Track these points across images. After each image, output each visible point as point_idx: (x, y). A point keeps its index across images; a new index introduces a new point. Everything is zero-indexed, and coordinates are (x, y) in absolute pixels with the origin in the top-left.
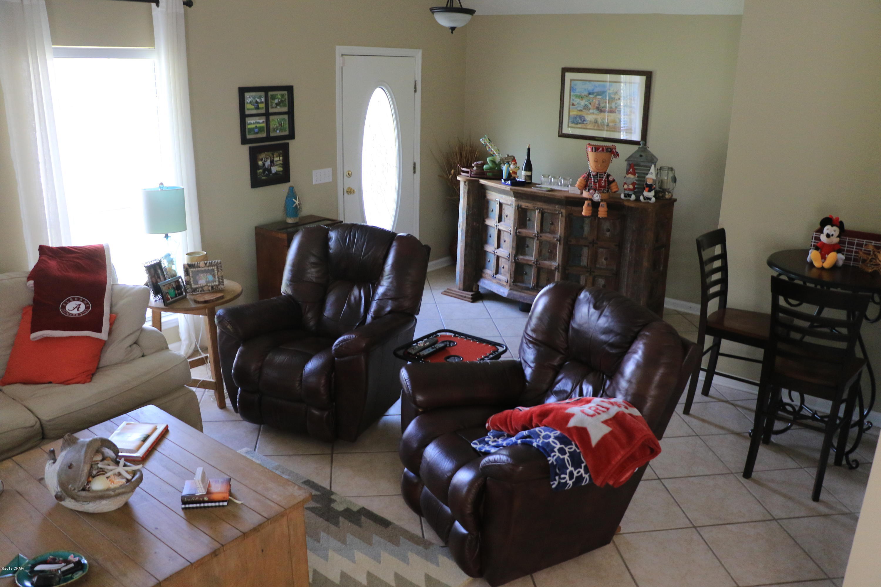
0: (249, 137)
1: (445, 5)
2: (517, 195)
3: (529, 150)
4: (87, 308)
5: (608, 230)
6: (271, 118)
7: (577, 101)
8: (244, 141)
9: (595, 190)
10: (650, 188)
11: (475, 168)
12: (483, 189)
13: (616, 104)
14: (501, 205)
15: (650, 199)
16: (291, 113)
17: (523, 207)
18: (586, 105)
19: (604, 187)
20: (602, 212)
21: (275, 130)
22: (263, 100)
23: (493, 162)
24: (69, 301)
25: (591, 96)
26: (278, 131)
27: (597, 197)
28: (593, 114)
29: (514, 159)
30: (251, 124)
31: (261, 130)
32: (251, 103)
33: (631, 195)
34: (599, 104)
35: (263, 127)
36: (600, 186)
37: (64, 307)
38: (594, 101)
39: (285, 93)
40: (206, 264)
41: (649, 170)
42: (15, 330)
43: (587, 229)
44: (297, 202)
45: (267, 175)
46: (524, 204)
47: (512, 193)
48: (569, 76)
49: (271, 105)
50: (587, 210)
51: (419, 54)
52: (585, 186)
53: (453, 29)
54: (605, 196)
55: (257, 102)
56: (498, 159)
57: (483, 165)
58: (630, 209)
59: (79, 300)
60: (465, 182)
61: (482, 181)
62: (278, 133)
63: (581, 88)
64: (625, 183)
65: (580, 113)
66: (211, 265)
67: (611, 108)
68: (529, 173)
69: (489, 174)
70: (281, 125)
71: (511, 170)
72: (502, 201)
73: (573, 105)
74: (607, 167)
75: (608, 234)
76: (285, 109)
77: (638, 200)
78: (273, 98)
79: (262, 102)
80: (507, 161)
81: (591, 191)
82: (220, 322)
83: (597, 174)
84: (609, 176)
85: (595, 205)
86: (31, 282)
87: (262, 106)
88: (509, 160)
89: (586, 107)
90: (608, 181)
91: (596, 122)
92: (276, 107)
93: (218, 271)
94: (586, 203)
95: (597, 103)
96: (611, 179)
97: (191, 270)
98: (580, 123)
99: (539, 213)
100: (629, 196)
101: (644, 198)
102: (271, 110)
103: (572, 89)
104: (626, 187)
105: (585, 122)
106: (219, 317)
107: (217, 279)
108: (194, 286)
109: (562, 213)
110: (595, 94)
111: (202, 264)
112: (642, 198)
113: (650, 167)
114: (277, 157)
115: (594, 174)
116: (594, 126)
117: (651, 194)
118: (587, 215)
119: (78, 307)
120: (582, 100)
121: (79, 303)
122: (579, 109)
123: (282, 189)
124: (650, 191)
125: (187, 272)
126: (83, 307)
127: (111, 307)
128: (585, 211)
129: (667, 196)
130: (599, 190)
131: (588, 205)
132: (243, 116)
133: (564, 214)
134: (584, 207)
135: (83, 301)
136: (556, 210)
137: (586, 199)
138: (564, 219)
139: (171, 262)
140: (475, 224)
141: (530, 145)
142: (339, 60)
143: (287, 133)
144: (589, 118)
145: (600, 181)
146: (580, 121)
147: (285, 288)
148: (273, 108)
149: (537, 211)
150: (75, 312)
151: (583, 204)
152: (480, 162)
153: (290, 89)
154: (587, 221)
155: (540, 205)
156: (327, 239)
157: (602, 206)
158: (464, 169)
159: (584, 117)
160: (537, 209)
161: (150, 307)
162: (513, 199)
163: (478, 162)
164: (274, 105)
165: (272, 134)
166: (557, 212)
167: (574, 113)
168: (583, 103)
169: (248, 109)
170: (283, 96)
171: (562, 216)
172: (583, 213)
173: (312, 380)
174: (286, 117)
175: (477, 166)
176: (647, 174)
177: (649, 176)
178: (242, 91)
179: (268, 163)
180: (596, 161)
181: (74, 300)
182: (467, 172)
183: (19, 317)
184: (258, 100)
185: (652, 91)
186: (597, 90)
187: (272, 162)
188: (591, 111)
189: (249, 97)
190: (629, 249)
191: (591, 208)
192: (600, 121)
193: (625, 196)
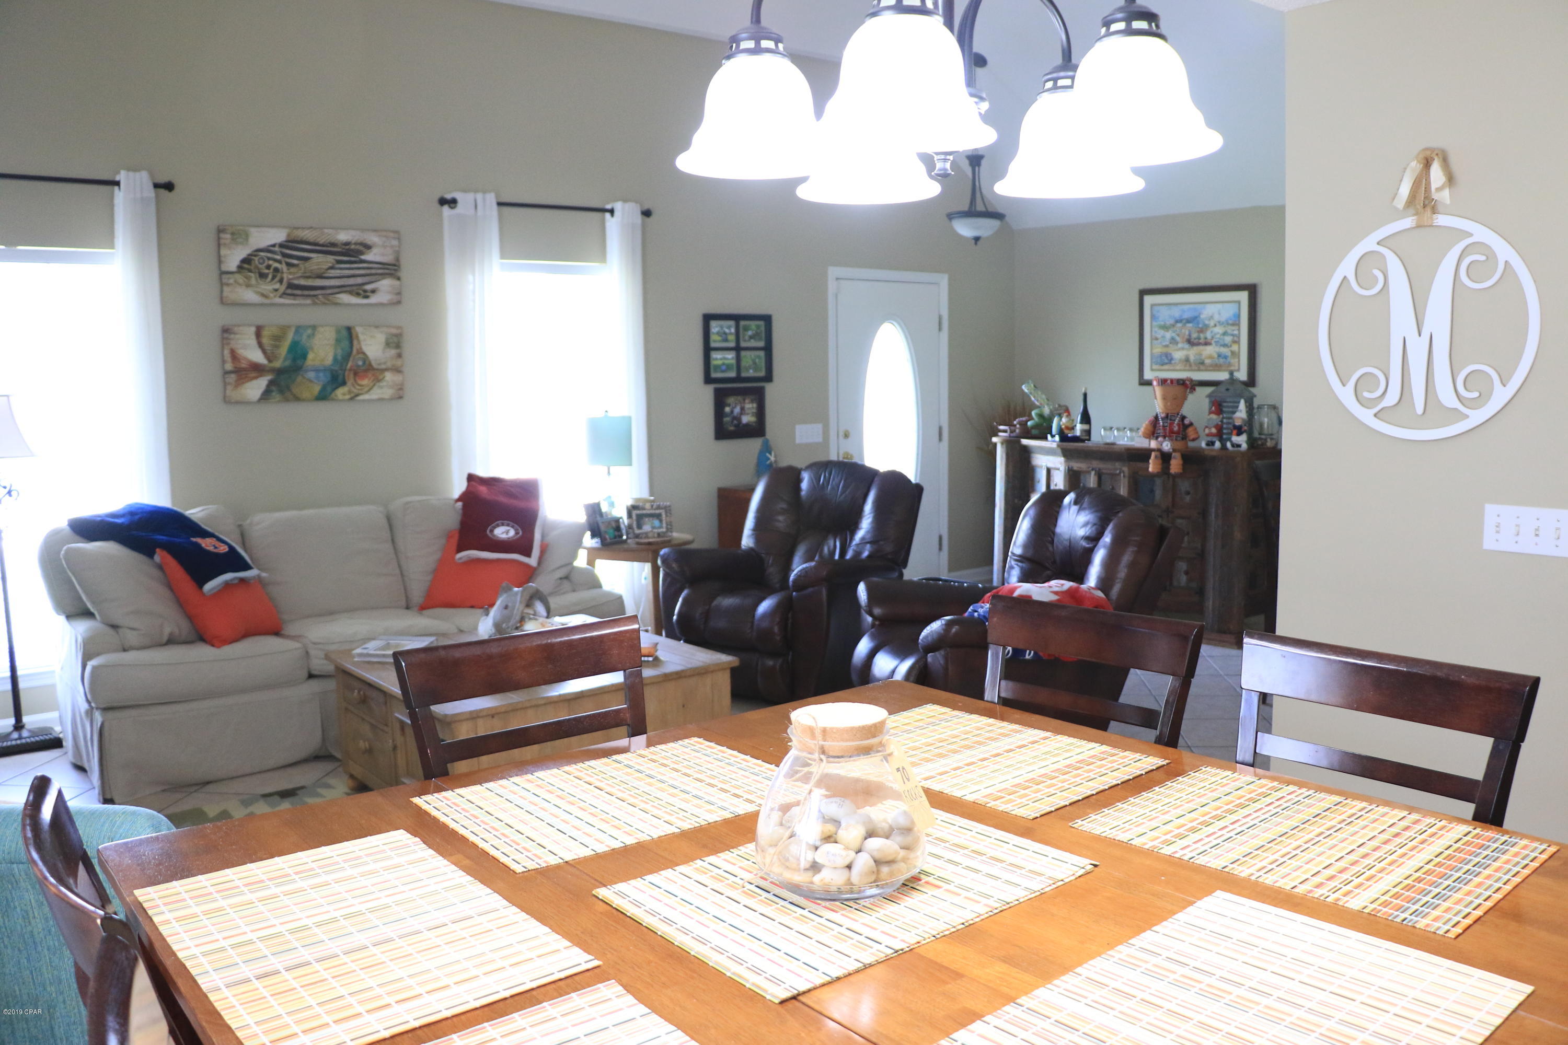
0: (714, 375)
1: (966, 208)
2: (1067, 454)
3: (1085, 395)
4: (517, 533)
5: (1188, 493)
6: (743, 353)
7: (1161, 333)
8: (708, 380)
9: (1164, 437)
10: (1239, 431)
11: (1018, 426)
12: (1026, 453)
13: (1212, 332)
14: (1049, 471)
15: (1239, 446)
16: (768, 349)
17: (1075, 468)
18: (1173, 338)
19: (1178, 433)
20: (1176, 465)
21: (747, 369)
22: (733, 330)
23: (1041, 416)
24: (498, 526)
25: (1179, 325)
26: (751, 371)
27: (1167, 445)
28: (1183, 349)
29: (1067, 411)
30: (716, 359)
31: (729, 368)
32: (718, 333)
33: (1215, 442)
34: (1190, 335)
35: (732, 365)
36: (1172, 432)
37: (492, 531)
38: (1183, 331)
39: (762, 323)
40: (652, 506)
41: (1237, 407)
42: (438, 556)
43: (1158, 493)
44: (772, 458)
45: (735, 426)
46: (1076, 465)
47: (1059, 451)
48: (1149, 300)
49: (743, 337)
50: (1154, 464)
51: (943, 280)
52: (1153, 432)
53: (977, 239)
54: (1179, 445)
55: (725, 333)
56: (1046, 411)
57: (1027, 421)
58: (1214, 458)
59: (508, 525)
60: (1002, 443)
61: (1025, 442)
62: (751, 373)
63: (1166, 315)
64: (1207, 427)
65: (1165, 350)
66: (659, 507)
67: (1206, 338)
68: (1086, 427)
69: (1034, 432)
70: (755, 363)
71: (1064, 424)
72: (1050, 465)
73: (1157, 339)
74: (1181, 405)
75: (1188, 499)
76: (761, 344)
77: (1224, 447)
78: (746, 329)
79: (731, 334)
80: (1058, 412)
81: (1160, 439)
82: (663, 562)
83: (1167, 416)
84: (1183, 418)
85: (1165, 458)
86: (460, 504)
87: (732, 338)
88: (1061, 412)
89: (1173, 341)
90: (1184, 424)
91: (1187, 360)
92: (749, 340)
93: (667, 516)
94: (1153, 454)
95: (1187, 333)
96: (1186, 422)
97: (634, 513)
98: (1166, 364)
99: (1095, 474)
100: (1213, 443)
101: (1233, 445)
102: (743, 344)
103: (1153, 317)
104: (1207, 431)
105: (1173, 362)
106: (662, 557)
107: (664, 525)
108: (637, 531)
109: (1123, 472)
110: (1184, 321)
111: (648, 506)
112: (1229, 445)
113: (1239, 402)
114: (749, 403)
115: (1163, 415)
116: (1185, 366)
117: (1242, 440)
118: (1156, 471)
119: (507, 532)
120: (1168, 331)
121: (508, 528)
122: (1164, 344)
123: (753, 446)
124: (1239, 434)
125: (630, 515)
126: (512, 533)
127: (543, 536)
128: (1153, 466)
129: (1269, 444)
130: (1170, 436)
131: (1156, 457)
132: (708, 350)
133: (1127, 474)
134: (1151, 461)
135: (513, 527)
136: (1116, 469)
137: (1153, 450)
138: (1126, 480)
139: (612, 505)
140: (1016, 501)
141: (1086, 389)
142: (832, 286)
143: (762, 374)
144: (1178, 355)
145: (1171, 424)
146: (1166, 361)
147: (747, 541)
148: (745, 341)
149: (1093, 473)
150: (504, 536)
151: (1149, 457)
152: (1024, 419)
153: (767, 319)
154: (1158, 482)
155: (1096, 464)
156: (799, 480)
157: (1175, 458)
158: (1002, 427)
159: (1170, 354)
160: (1093, 470)
161: (585, 548)
162: (1062, 459)
163: (1021, 419)
164: (747, 338)
165: (744, 375)
166: (1118, 472)
167: (1158, 350)
168: (1168, 335)
169: (715, 341)
170: (758, 327)
171: (1124, 476)
172: (1150, 469)
173: (765, 624)
174: (762, 354)
175: (1020, 423)
176: (1234, 413)
177: (1238, 415)
178: (708, 319)
179: (737, 410)
180: (1164, 398)
181: (503, 525)
182: (1005, 431)
183: (443, 541)
184: (727, 331)
185: (1258, 309)
186: (1186, 316)
187: (742, 409)
188: (1180, 345)
189: (715, 327)
190: (1213, 515)
191: (1160, 461)
192: (1192, 358)
193: (1208, 444)
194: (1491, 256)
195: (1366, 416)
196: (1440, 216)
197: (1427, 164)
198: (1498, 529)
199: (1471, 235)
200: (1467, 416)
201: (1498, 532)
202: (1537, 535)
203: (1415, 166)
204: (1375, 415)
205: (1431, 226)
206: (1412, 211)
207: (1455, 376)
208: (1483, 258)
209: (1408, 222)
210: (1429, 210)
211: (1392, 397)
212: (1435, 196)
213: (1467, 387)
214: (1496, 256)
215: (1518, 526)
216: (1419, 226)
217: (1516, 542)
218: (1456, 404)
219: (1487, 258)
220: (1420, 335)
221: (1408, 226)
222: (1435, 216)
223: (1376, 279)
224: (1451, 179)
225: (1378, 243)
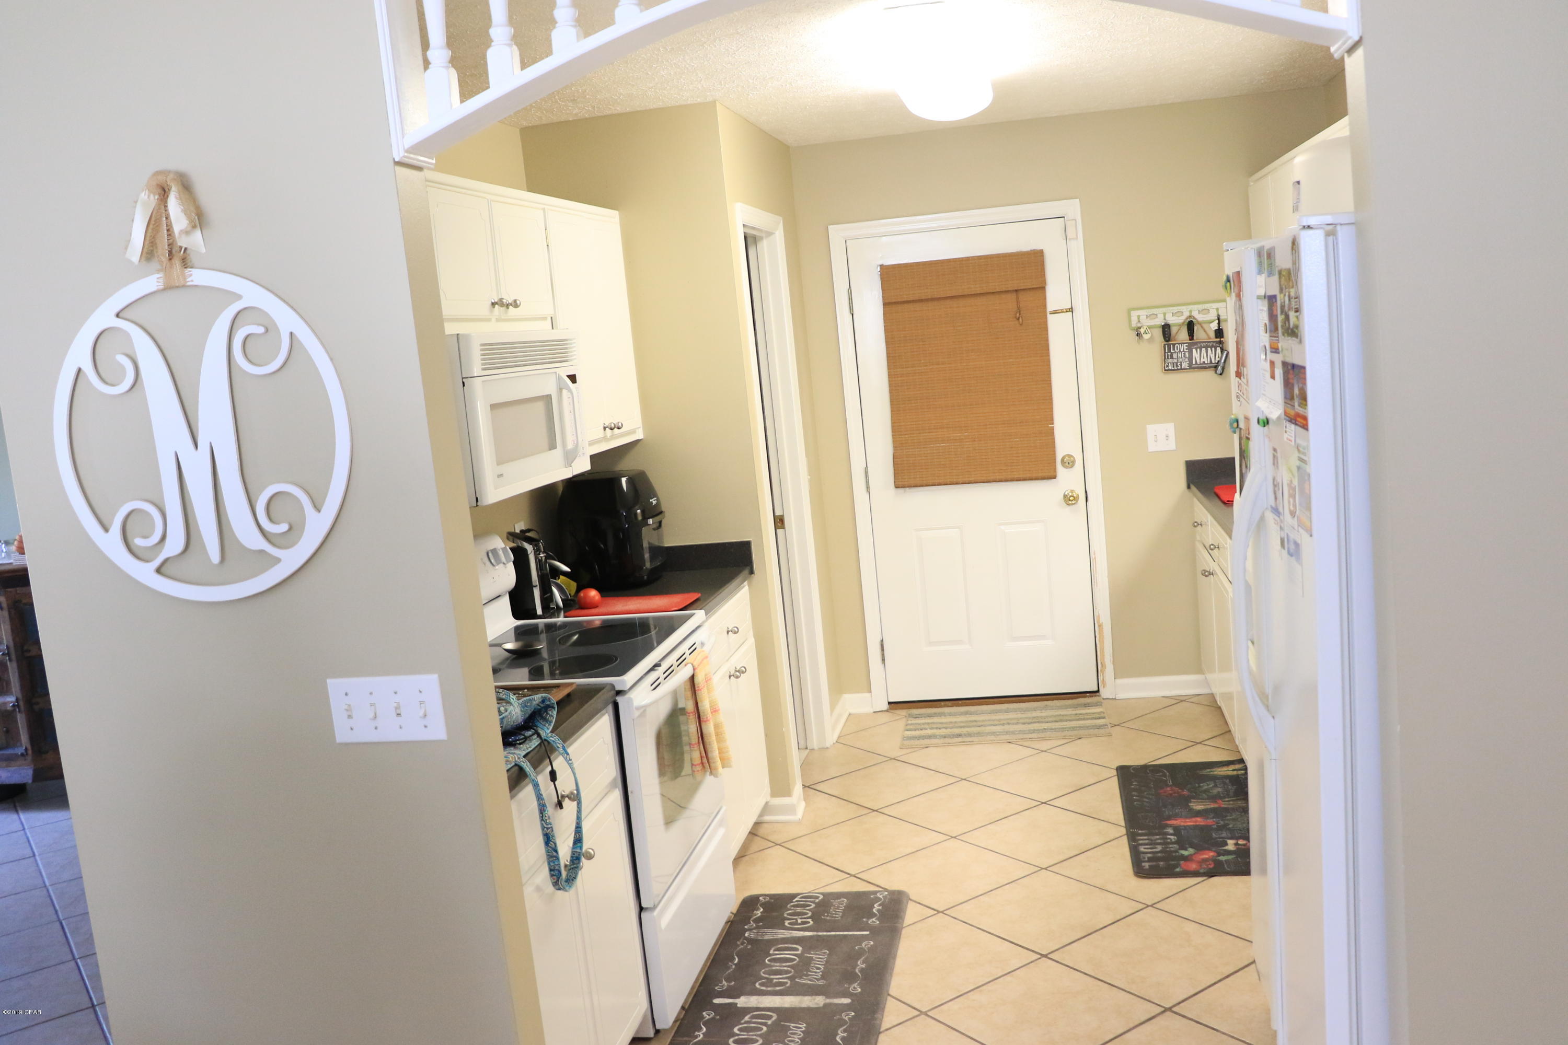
194: (270, 328)
195: (144, 573)
196: (194, 271)
197: (164, 192)
198: (349, 713)
199: (239, 297)
200: (278, 560)
201: (350, 717)
202: (399, 715)
203: (146, 201)
204: (158, 571)
205: (184, 286)
206: (155, 265)
207: (253, 502)
208: (261, 330)
209: (152, 282)
210: (177, 262)
211: (174, 545)
212: (182, 242)
213: (273, 517)
214: (277, 328)
215: (372, 705)
216: (168, 288)
217: (376, 728)
218: (263, 544)
219: (267, 331)
220: (196, 446)
221: (154, 289)
222: (187, 271)
223: (123, 369)
224: (199, 219)
225: (118, 315)
